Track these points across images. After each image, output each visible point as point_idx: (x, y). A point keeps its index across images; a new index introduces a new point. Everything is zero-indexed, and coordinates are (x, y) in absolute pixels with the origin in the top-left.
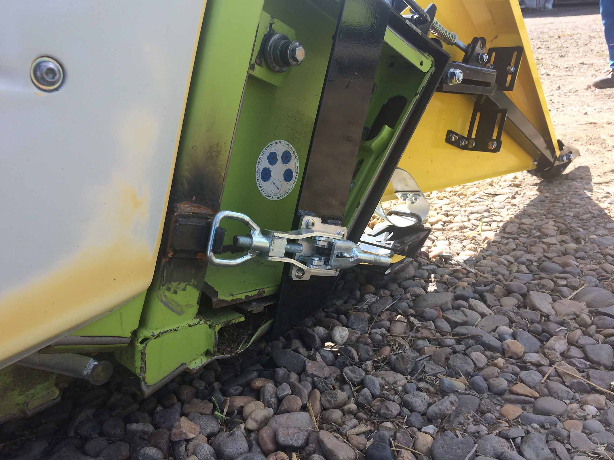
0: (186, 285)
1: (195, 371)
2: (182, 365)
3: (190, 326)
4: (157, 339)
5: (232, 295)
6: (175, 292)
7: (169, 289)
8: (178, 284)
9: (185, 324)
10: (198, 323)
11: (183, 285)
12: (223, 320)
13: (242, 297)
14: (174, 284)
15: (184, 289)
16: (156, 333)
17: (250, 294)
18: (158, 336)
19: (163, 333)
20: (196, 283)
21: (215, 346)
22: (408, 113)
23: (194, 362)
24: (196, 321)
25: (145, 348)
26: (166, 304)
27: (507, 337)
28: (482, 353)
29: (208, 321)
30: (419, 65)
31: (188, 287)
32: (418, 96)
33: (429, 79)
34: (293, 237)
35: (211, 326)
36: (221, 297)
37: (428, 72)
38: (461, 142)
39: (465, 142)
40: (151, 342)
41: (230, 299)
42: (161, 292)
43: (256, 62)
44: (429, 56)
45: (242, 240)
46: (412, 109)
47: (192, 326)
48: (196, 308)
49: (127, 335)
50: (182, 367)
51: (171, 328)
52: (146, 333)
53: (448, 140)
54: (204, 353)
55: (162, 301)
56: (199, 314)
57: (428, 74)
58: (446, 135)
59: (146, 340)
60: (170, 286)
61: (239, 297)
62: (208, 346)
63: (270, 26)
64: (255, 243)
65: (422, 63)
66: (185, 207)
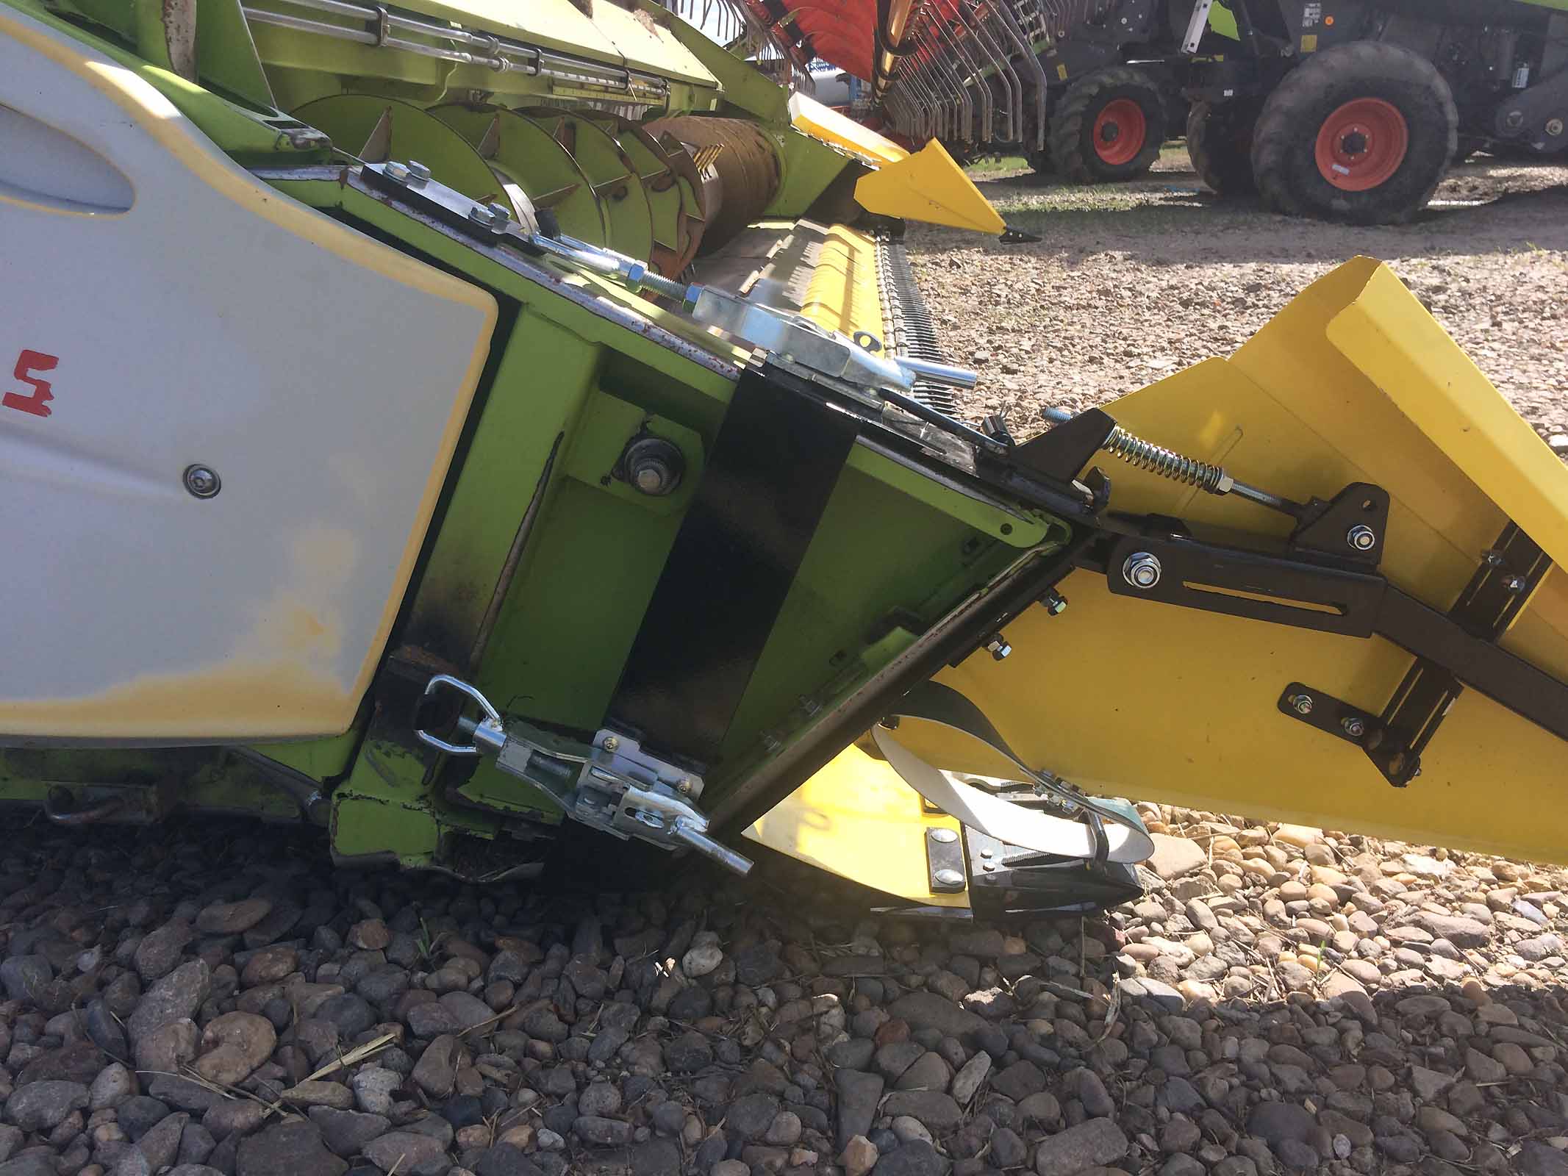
1: (402, 870)
2: (388, 852)
3: (405, 807)
4: (354, 802)
5: (482, 796)
6: (387, 754)
7: (379, 747)
9: (399, 801)
10: (419, 809)
11: (399, 750)
12: (461, 823)
13: (500, 806)
14: (387, 745)
15: (403, 756)
16: (355, 793)
17: (513, 808)
18: (356, 798)
19: (363, 797)
20: (422, 755)
21: (438, 852)
22: (949, 617)
23: (408, 858)
24: (417, 805)
25: (338, 804)
26: (374, 764)
27: (887, 1137)
28: (804, 1126)
29: (439, 812)
30: (995, 532)
31: (408, 755)
32: (985, 591)
33: (1028, 563)
34: (544, 751)
35: (438, 821)
36: (462, 790)
37: (1029, 548)
38: (1347, 724)
39: (1358, 731)
40: (346, 801)
41: (476, 799)
42: (367, 746)
43: (612, 473)
44: (1041, 517)
45: (464, 722)
46: (961, 612)
47: (410, 809)
48: (418, 789)
49: (319, 779)
50: (389, 856)
51: (376, 797)
52: (345, 788)
53: (1285, 706)
54: (426, 853)
55: (367, 758)
56: (422, 797)
57: (1029, 553)
58: (1282, 692)
59: (341, 796)
60: (380, 743)
61: (492, 802)
62: (433, 847)
63: (643, 425)
64: (478, 733)
65: (1006, 529)
66: (408, 652)
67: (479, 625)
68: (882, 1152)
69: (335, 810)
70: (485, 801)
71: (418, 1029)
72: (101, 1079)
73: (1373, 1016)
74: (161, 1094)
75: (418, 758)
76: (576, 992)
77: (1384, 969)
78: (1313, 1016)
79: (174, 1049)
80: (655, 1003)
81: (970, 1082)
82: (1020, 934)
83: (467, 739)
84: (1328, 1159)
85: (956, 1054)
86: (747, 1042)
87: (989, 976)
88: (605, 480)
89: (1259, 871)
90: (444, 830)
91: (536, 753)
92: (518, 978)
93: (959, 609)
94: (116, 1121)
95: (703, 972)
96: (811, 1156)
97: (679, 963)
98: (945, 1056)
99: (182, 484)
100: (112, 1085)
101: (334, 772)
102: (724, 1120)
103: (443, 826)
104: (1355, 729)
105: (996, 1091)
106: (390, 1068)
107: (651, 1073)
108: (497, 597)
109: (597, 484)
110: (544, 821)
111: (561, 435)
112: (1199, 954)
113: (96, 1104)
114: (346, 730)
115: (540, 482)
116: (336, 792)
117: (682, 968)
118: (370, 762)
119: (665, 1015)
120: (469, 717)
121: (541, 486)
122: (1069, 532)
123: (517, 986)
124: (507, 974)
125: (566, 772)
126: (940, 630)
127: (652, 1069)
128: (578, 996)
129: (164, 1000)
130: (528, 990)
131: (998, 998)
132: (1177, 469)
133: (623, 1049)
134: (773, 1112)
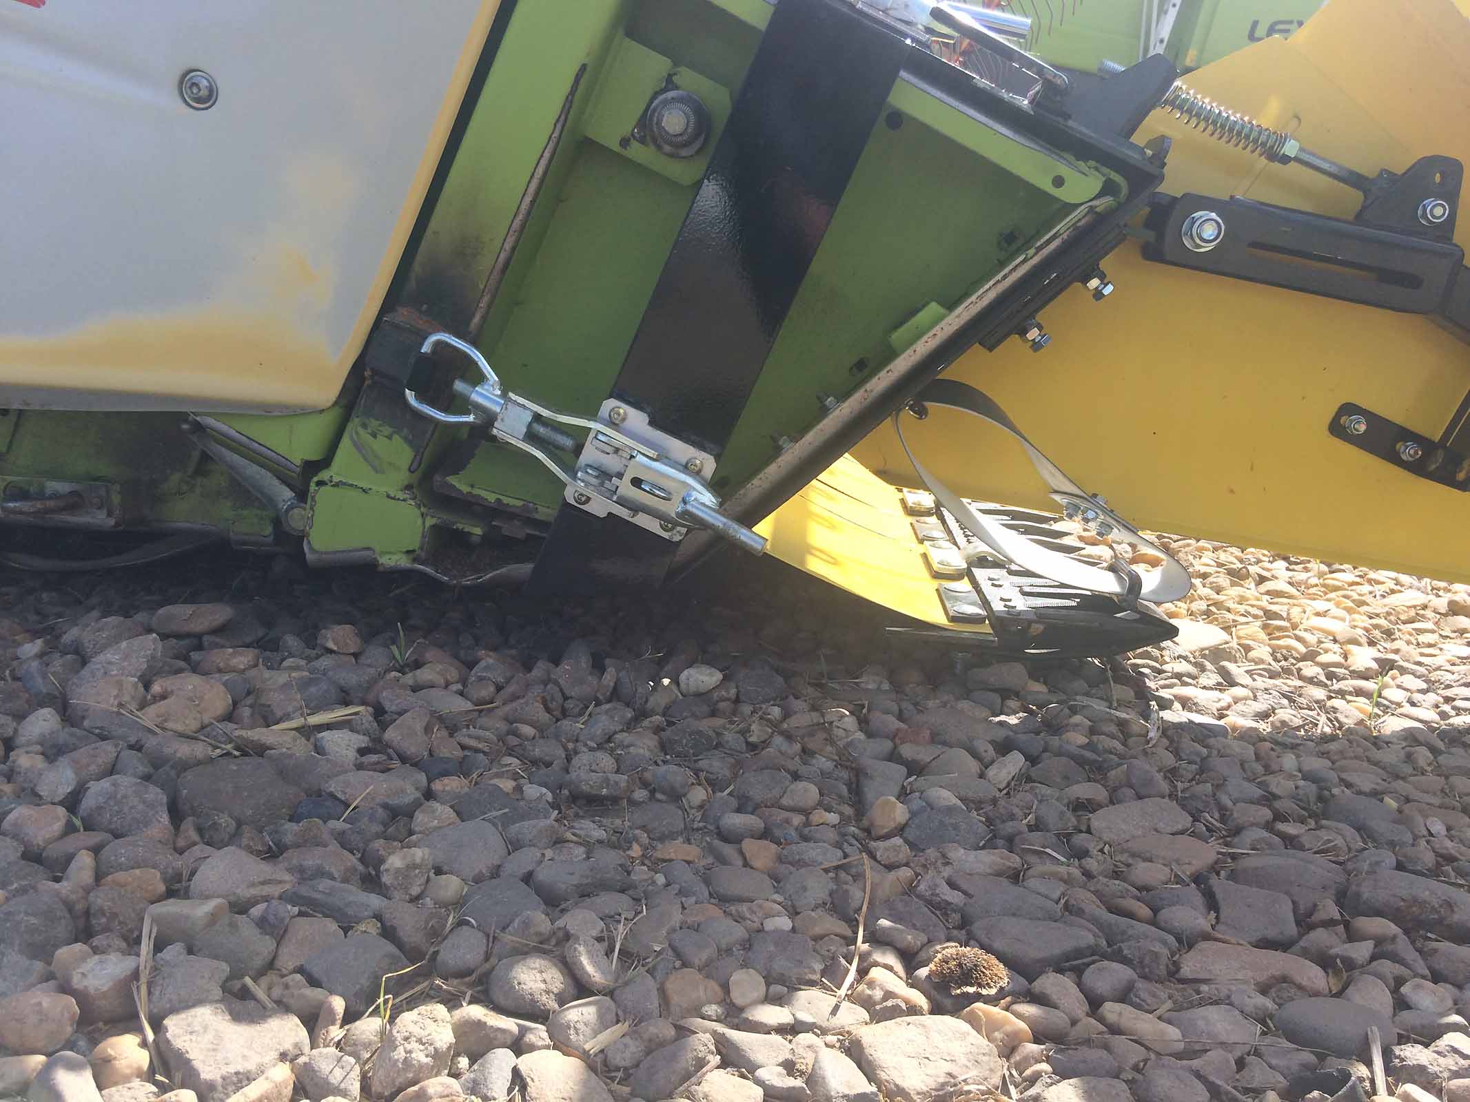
0: (395, 432)
1: (381, 569)
2: (368, 549)
3: (388, 496)
4: (336, 489)
5: (472, 486)
6: (374, 436)
7: (364, 426)
8: (380, 425)
9: (383, 489)
10: (404, 500)
11: (387, 430)
12: (447, 517)
13: (491, 498)
14: (374, 423)
15: (390, 437)
16: (336, 479)
17: (506, 500)
18: (337, 485)
19: (345, 484)
20: (410, 437)
21: (421, 548)
22: (991, 283)
23: (388, 557)
24: (400, 495)
25: (316, 491)
26: (358, 446)
27: (917, 803)
28: (821, 794)
29: (425, 506)
30: (1046, 185)
31: (396, 437)
32: (1032, 251)
33: (1080, 220)
34: (545, 413)
35: (422, 515)
36: (452, 480)
37: (1082, 204)
38: (1403, 448)
39: (1416, 453)
40: (323, 488)
41: (465, 489)
42: (353, 425)
43: (633, 135)
44: (1097, 169)
45: (459, 386)
46: (1005, 277)
47: (392, 498)
48: (403, 477)
49: (298, 462)
50: (368, 553)
51: (360, 485)
52: (324, 475)
53: (1337, 429)
54: (408, 552)
55: (352, 438)
56: (408, 487)
57: (1083, 207)
58: (1333, 414)
59: (320, 483)
60: (367, 421)
61: (483, 494)
62: (415, 544)
63: (669, 79)
64: (475, 397)
65: (1059, 182)
66: (403, 315)
67: (482, 287)
68: (913, 814)
69: (313, 498)
70: (476, 491)
71: (388, 706)
72: (31, 718)
73: (1441, 745)
74: (96, 728)
75: (406, 439)
76: (563, 694)
77: (1444, 716)
78: (1375, 744)
79: (116, 697)
80: (650, 705)
81: (1005, 771)
82: (1042, 680)
83: (463, 405)
84: (1424, 836)
85: (986, 751)
86: (753, 739)
87: (1013, 704)
88: (625, 142)
89: (1289, 648)
90: (430, 521)
91: (537, 418)
92: (501, 680)
93: (1002, 274)
94: (42, 754)
95: (702, 690)
96: (833, 818)
97: (676, 681)
98: (975, 755)
99: (176, 92)
100: (42, 723)
101: (314, 456)
102: (732, 787)
103: (429, 517)
104: (1412, 452)
105: (1034, 781)
106: (358, 732)
107: (647, 754)
108: (503, 256)
109: (616, 147)
110: (537, 516)
111: (583, 68)
112: (1236, 700)
113: (21, 740)
114: (330, 404)
115: (558, 121)
116: (315, 479)
117: (678, 684)
118: (355, 444)
119: (664, 715)
120: (463, 378)
121: (559, 126)
122: (1125, 190)
123: (499, 688)
124: (489, 675)
125: (568, 443)
126: (980, 297)
127: (651, 751)
128: (566, 698)
129: (110, 663)
130: (511, 689)
131: (1023, 721)
132: (1239, 133)
133: (616, 736)
134: (787, 783)
